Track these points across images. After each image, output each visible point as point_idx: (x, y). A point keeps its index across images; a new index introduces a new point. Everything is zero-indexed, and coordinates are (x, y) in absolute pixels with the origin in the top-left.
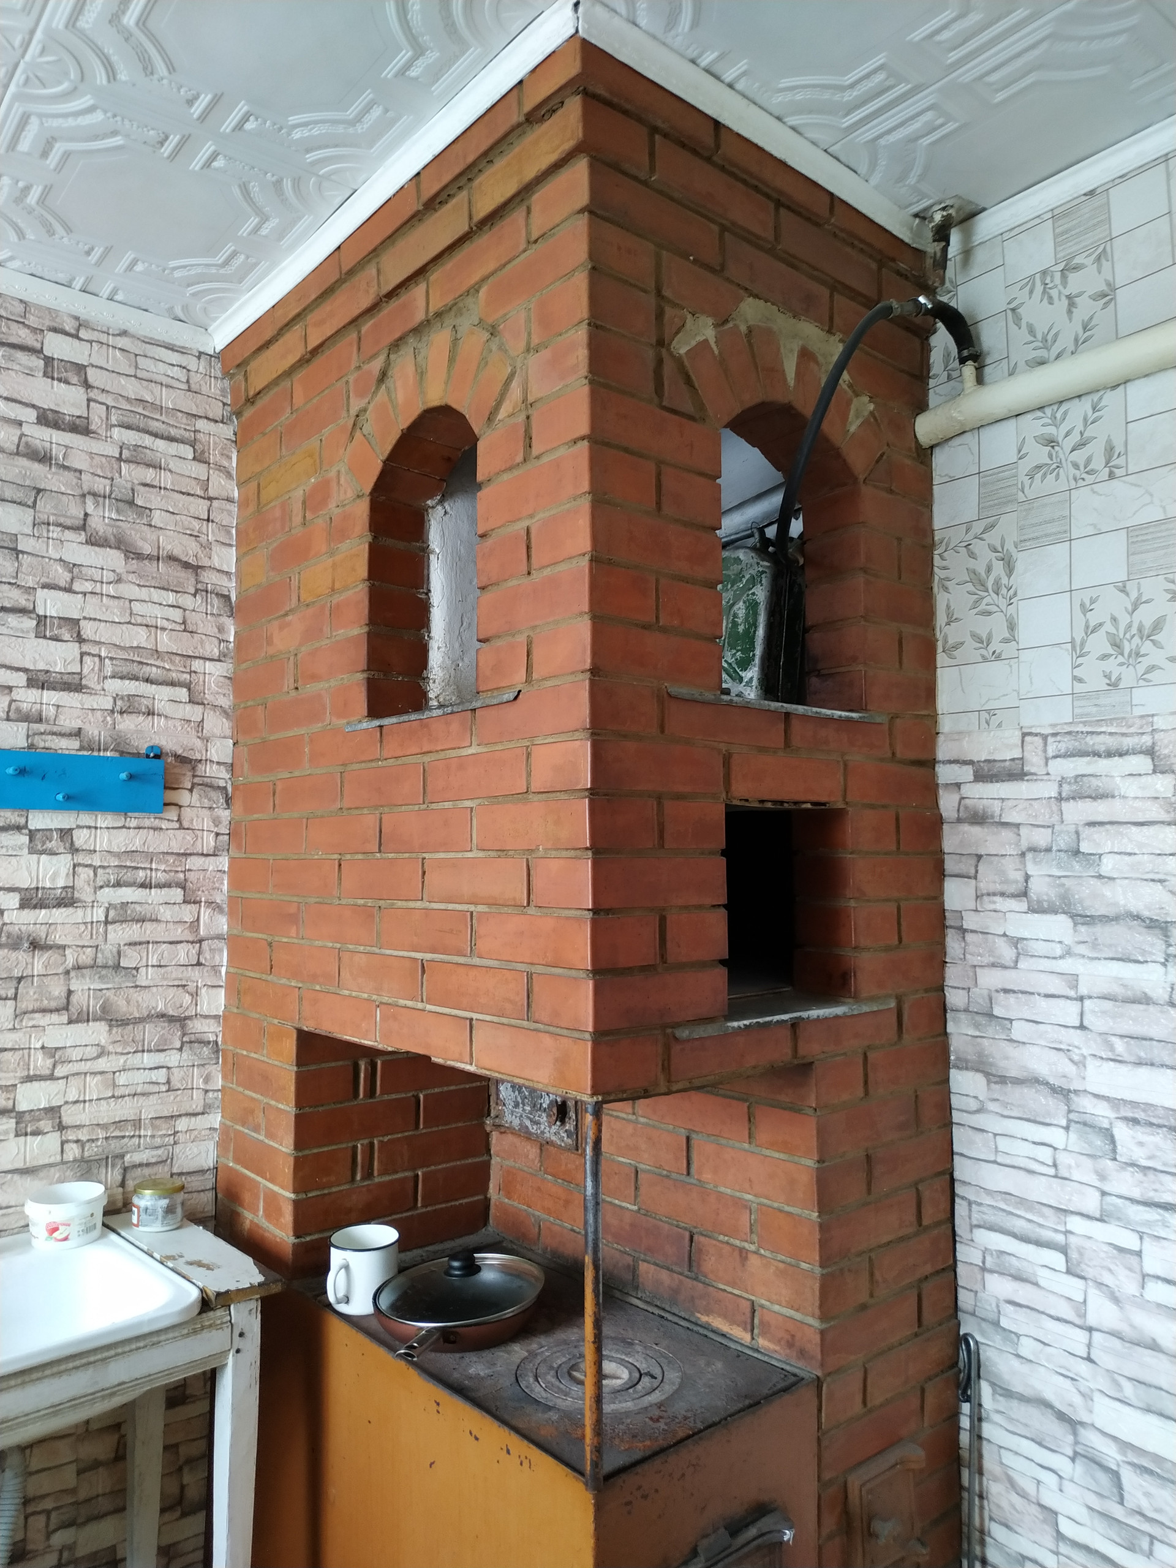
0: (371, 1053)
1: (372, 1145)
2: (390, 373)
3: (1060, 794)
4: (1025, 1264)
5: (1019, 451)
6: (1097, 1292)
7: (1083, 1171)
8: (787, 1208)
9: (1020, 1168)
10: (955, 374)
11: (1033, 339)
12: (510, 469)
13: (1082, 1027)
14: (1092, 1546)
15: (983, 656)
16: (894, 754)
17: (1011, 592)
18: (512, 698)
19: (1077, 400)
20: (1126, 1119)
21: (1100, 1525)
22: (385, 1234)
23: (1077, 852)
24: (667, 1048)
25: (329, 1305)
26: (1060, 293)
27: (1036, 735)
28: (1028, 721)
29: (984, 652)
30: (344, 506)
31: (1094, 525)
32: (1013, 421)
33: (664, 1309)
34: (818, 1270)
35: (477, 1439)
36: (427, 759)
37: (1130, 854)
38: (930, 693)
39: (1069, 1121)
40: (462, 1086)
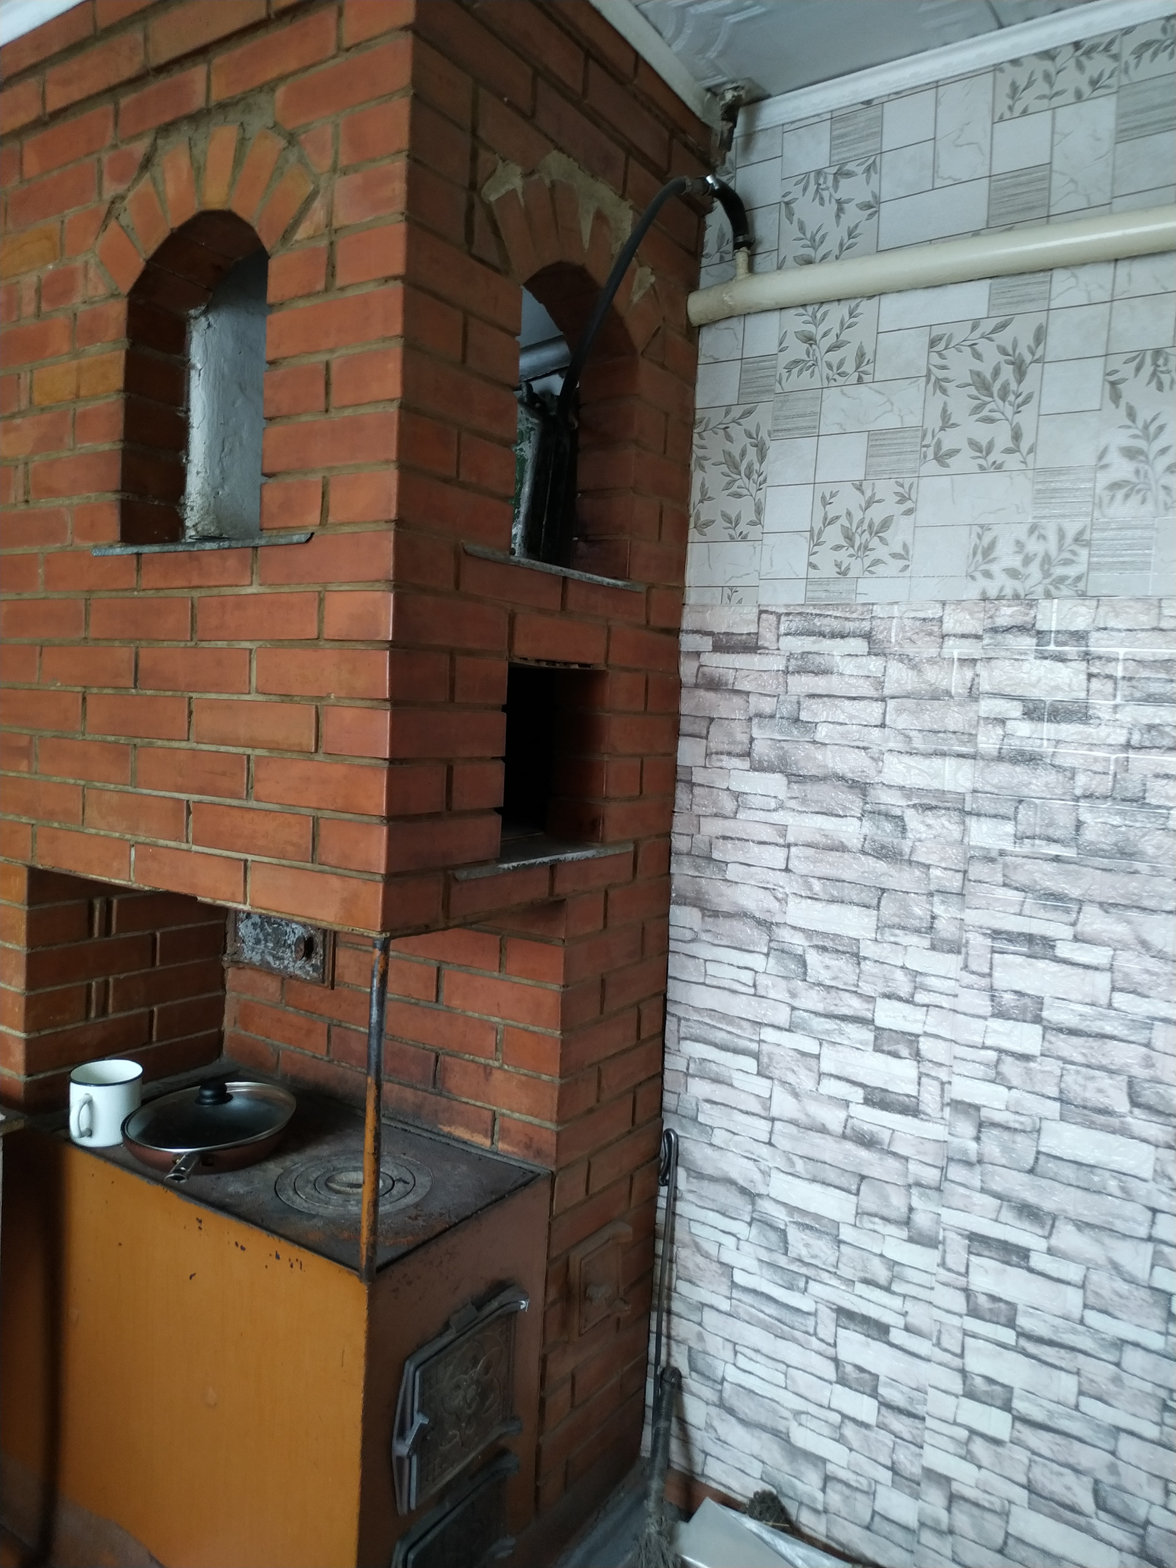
0: (107, 890)
1: (107, 983)
2: (156, 160)
3: (787, 667)
4: (722, 1068)
5: (781, 344)
6: (781, 1089)
7: (777, 990)
8: (532, 1028)
9: (725, 989)
10: (728, 257)
11: (802, 236)
12: (309, 295)
13: (787, 870)
14: (758, 1289)
15: (731, 536)
16: (648, 622)
17: (761, 478)
18: (304, 539)
19: (836, 303)
20: (817, 947)
21: (767, 1273)
22: (130, 1069)
23: (797, 720)
24: (447, 889)
25: (69, 1140)
26: (831, 196)
27: (772, 613)
28: (765, 600)
29: (731, 532)
30: (92, 303)
31: (841, 425)
32: (776, 314)
33: (407, 1123)
34: (557, 1081)
35: (243, 1248)
36: (196, 594)
37: (841, 724)
38: (679, 565)
39: (770, 948)
40: (200, 924)
